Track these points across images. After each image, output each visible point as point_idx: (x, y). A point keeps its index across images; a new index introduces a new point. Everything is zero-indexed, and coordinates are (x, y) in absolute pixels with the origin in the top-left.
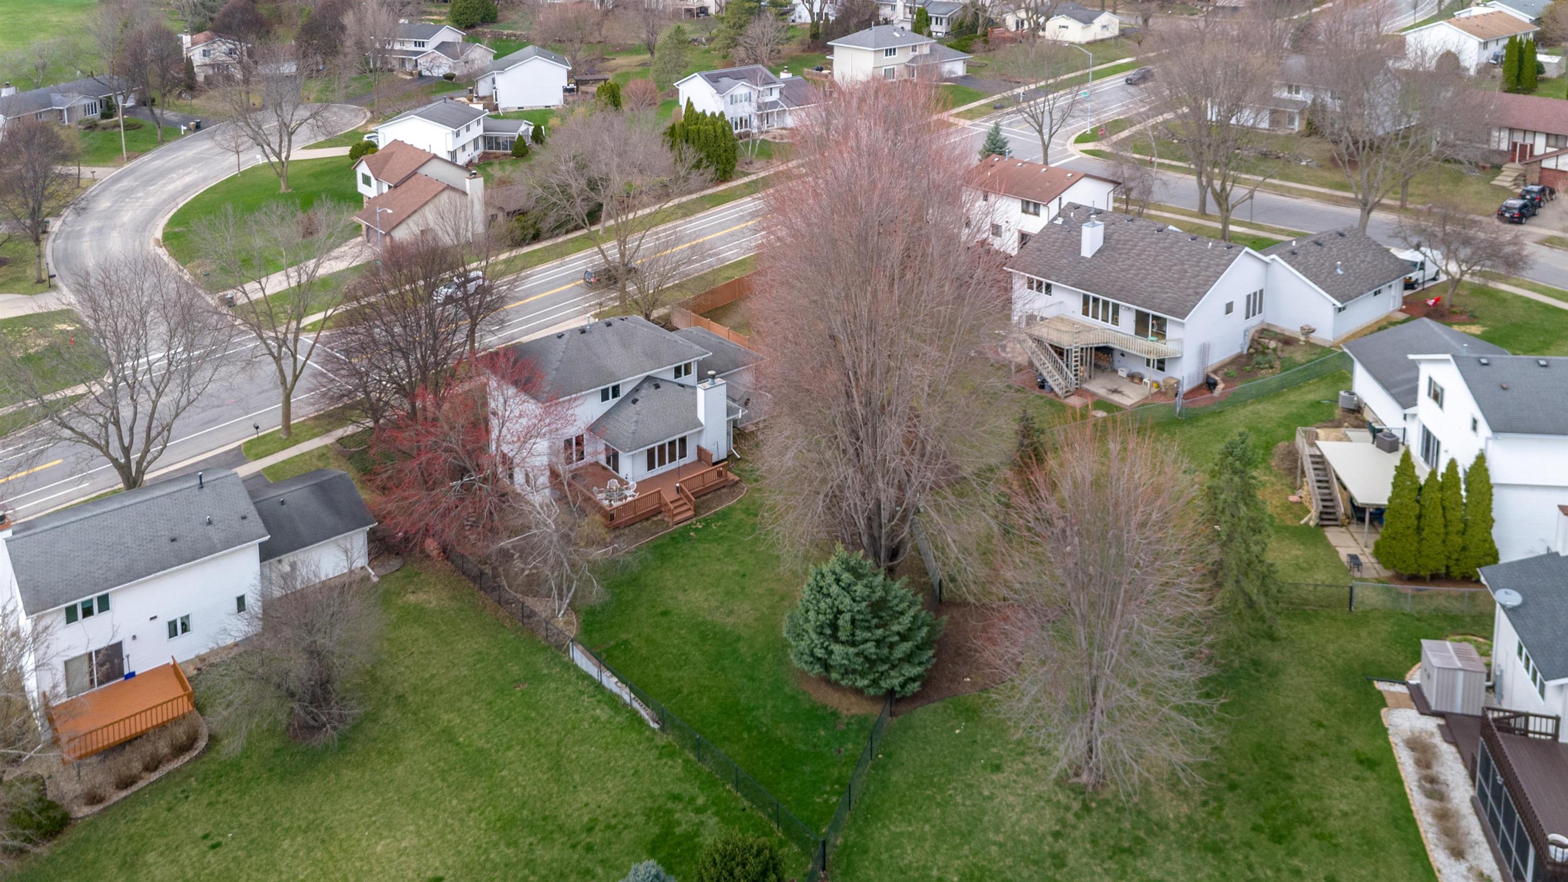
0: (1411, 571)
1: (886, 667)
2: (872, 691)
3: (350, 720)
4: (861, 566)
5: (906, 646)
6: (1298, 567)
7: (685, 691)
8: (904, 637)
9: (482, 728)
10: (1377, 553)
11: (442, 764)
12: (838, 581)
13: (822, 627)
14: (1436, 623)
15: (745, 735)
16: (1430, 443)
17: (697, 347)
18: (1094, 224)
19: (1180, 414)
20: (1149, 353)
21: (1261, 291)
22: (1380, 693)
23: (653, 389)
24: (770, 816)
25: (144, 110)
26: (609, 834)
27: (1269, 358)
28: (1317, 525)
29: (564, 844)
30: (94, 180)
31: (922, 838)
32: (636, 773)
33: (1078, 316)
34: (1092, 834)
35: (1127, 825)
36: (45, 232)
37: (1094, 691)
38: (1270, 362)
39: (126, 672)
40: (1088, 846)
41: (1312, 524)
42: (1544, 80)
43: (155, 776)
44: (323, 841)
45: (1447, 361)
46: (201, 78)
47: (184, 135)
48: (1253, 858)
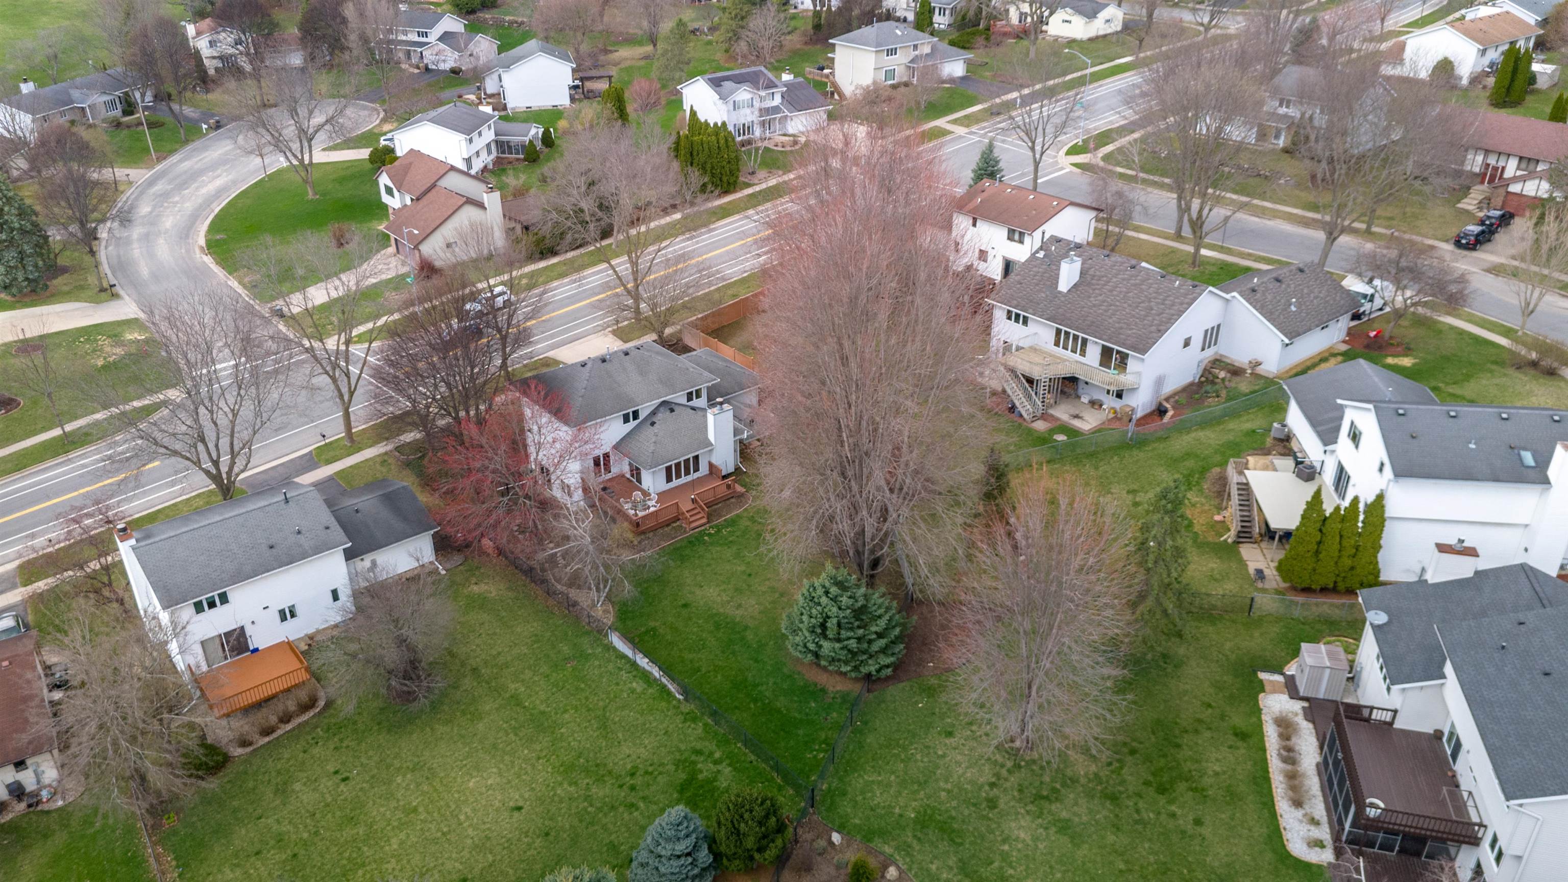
0: (1304, 585)
1: (865, 657)
2: (853, 675)
3: (437, 691)
4: (847, 581)
5: (882, 642)
6: (1212, 578)
7: (704, 670)
8: (880, 635)
9: (542, 694)
10: (1279, 569)
11: (513, 722)
12: (827, 593)
13: (814, 627)
14: (1318, 626)
15: (752, 706)
16: (1342, 478)
17: (706, 374)
18: (1072, 261)
19: (1131, 439)
20: (1110, 384)
21: (1219, 326)
22: (1261, 681)
23: (668, 413)
24: (771, 767)
25: (163, 106)
26: (647, 778)
27: (1217, 387)
28: (1234, 542)
29: (613, 784)
30: (130, 183)
31: (889, 785)
32: (666, 733)
33: (1051, 347)
34: (1020, 785)
35: (1047, 779)
36: (96, 239)
37: (1030, 687)
38: (1217, 391)
39: (251, 648)
40: (1016, 794)
41: (1230, 541)
42: (1533, 92)
43: (289, 727)
44: (427, 778)
45: (1369, 410)
46: (211, 72)
47: (207, 134)
48: (1141, 804)
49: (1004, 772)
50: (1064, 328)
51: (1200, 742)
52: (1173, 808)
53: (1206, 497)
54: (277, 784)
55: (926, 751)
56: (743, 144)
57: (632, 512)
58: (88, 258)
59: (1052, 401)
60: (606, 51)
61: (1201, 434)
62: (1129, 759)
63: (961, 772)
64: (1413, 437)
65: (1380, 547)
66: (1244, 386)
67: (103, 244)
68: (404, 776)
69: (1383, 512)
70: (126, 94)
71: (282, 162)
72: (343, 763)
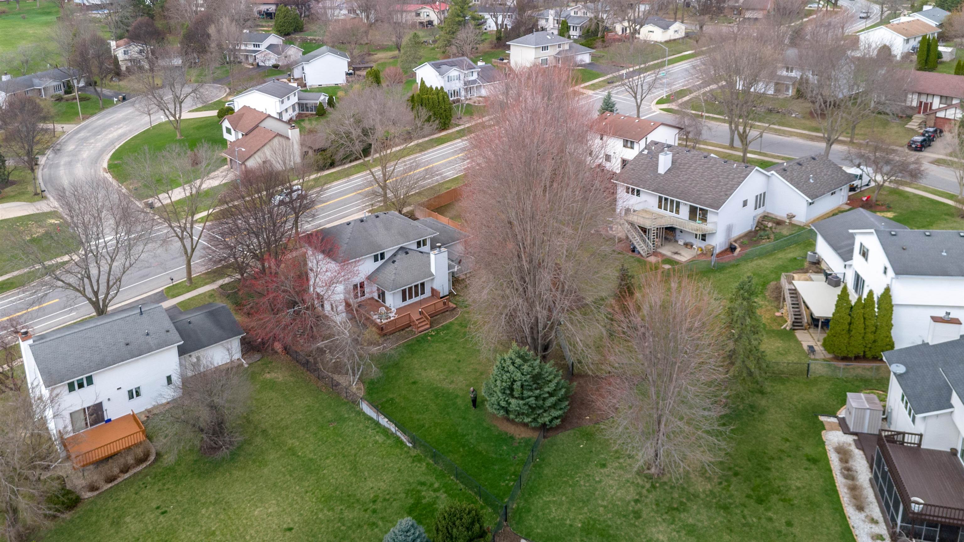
0: (843, 354)
1: (541, 411)
2: (533, 425)
3: (236, 444)
4: (527, 355)
5: (553, 400)
6: (779, 353)
7: (427, 426)
8: (551, 395)
9: (311, 447)
10: (824, 345)
11: (289, 467)
12: (513, 363)
13: (504, 389)
14: (856, 383)
15: (461, 450)
16: (859, 281)
17: (429, 229)
18: (666, 154)
19: (714, 266)
20: (697, 230)
21: (764, 193)
22: (822, 422)
23: (404, 255)
24: (475, 493)
25: (91, 89)
26: (385, 504)
27: (767, 232)
28: (791, 329)
29: (360, 509)
30: (64, 132)
31: (561, 504)
32: (399, 470)
33: (656, 209)
34: (656, 500)
35: (676, 495)
36: (36, 164)
37: (659, 423)
38: (768, 235)
39: (106, 419)
40: (654, 507)
41: (788, 328)
42: (942, 63)
43: (127, 476)
44: (224, 509)
45: (872, 233)
46: (123, 68)
47: (117, 104)
48: (746, 512)
49: (644, 492)
50: (664, 196)
51: (783, 466)
52: (770, 514)
53: (768, 301)
54: (114, 518)
55: (587, 478)
56: (454, 102)
57: (379, 320)
58: (30, 176)
59: (659, 244)
60: (370, 55)
61: (760, 262)
62: (734, 480)
63: (613, 492)
64: (904, 249)
65: (892, 325)
66: (785, 231)
67: (41, 167)
68: (207, 508)
69: (891, 300)
70: (69, 81)
71: (163, 119)
72: (164, 501)
